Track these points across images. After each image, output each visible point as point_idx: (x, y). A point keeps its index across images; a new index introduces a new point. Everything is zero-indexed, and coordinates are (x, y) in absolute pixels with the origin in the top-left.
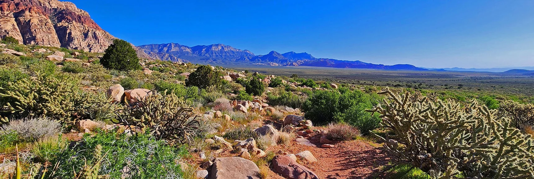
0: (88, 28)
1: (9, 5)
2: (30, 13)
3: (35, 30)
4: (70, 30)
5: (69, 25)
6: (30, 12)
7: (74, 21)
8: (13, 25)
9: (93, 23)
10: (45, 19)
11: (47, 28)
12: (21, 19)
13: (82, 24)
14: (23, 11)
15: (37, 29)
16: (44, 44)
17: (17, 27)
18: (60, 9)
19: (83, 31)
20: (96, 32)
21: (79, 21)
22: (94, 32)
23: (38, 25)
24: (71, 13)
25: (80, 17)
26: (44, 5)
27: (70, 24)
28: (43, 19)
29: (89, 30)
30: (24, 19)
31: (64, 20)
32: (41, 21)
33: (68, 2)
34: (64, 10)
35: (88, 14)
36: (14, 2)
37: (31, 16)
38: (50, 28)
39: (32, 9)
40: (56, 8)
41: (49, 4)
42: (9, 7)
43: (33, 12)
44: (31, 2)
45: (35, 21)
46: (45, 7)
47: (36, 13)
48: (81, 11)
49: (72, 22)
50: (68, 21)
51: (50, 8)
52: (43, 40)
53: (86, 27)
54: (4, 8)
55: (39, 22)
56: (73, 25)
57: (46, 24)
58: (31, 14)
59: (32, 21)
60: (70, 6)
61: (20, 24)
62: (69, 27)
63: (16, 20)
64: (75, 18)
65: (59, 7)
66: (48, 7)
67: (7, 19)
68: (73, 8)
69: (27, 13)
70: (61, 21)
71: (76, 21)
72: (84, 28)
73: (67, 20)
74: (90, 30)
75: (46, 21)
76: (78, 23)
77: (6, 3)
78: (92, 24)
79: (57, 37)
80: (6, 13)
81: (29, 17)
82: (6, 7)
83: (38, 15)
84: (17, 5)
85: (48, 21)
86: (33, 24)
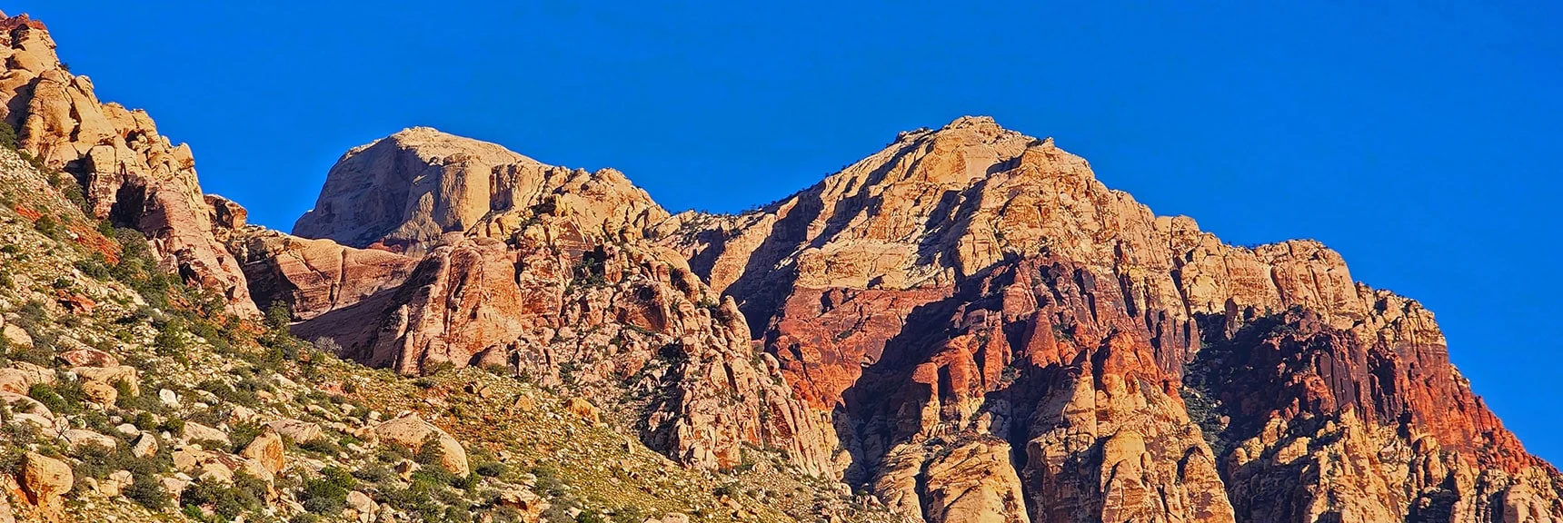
0: (1444, 459)
1: (983, 349)
2: (1101, 394)
4: (1332, 496)
5: (1323, 455)
6: (1098, 384)
7: (1349, 417)
9: (1461, 408)
10: (1177, 422)
11: (1186, 501)
12: (1052, 448)
13: (1403, 433)
14: (1058, 380)
15: (1140, 513)
17: (1024, 514)
18: (1249, 312)
19: (1408, 490)
20: (1511, 498)
21: (1379, 409)
22: (1499, 498)
23: (1145, 479)
24: (1323, 341)
25: (1383, 370)
26: (1148, 300)
27: (1330, 439)
28: (1166, 427)
29: (1450, 481)
30: (1066, 444)
31: (1282, 414)
32: (1155, 446)
33: (1298, 246)
34: (1271, 323)
35: (1431, 326)
36: (1004, 319)
37: (1103, 415)
38: (1207, 499)
39: (1113, 362)
40: (1219, 308)
41: (1181, 288)
42: (981, 364)
43: (1116, 377)
44: (1092, 298)
45: (1127, 452)
46: (1155, 321)
47: (1132, 391)
48: (1381, 306)
49: (1337, 420)
50: (1309, 416)
51: (1183, 318)
53: (1435, 458)
54: (961, 378)
55: (1148, 457)
56: (1346, 451)
57: (1182, 464)
58: (1103, 402)
59: (1111, 457)
60: (1305, 281)
61: (1038, 488)
62: (1323, 472)
63: (1019, 460)
64: (1357, 385)
65: (1237, 301)
66: (1172, 312)
67: (974, 460)
68: (1329, 290)
69: (1085, 394)
70: (1257, 429)
71: (1361, 411)
72: (1413, 467)
73: (1304, 406)
74: (1467, 474)
75: (1187, 442)
76: (1374, 427)
77: (965, 332)
78: (1455, 414)
80: (968, 407)
81: (1094, 429)
82: (968, 369)
83: (1142, 403)
84: (1020, 333)
85: (1197, 437)
86: (1117, 483)
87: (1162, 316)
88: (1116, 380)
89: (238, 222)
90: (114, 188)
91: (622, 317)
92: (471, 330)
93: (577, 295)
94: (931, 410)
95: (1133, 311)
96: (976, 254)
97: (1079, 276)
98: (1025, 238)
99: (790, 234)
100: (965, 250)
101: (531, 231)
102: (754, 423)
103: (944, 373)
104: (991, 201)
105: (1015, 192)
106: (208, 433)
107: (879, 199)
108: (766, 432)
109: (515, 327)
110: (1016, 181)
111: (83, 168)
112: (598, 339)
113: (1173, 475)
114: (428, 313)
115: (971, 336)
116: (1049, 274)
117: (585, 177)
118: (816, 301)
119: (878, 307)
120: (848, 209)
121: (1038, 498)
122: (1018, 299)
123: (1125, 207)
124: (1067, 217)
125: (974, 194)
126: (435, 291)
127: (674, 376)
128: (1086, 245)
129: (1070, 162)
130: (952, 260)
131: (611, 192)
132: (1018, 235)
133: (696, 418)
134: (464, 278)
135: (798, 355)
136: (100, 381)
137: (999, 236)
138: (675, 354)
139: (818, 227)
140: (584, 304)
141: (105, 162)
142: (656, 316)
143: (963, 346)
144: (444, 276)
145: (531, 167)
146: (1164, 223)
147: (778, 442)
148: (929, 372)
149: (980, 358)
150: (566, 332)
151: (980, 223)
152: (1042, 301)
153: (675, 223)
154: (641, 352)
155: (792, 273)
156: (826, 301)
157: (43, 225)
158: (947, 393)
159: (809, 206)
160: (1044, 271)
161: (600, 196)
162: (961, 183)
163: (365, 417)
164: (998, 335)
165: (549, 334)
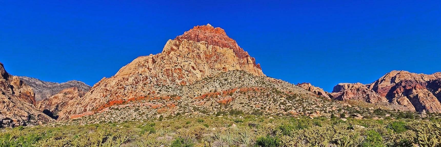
1: (400, 89)
3: (423, 102)
6: (415, 90)
8: (408, 101)
10: (426, 91)
11: (430, 98)
12: (411, 96)
14: (411, 90)
15: (424, 100)
16: (433, 110)
17: (410, 102)
18: (433, 80)
23: (424, 97)
26: (419, 81)
30: (413, 95)
32: (425, 94)
33: (436, 73)
34: (436, 80)
37: (417, 92)
38: (433, 97)
39: (416, 87)
40: (429, 80)
41: (423, 79)
42: (401, 90)
44: (412, 82)
45: (421, 95)
46: (421, 83)
47: (420, 89)
52: (431, 107)
54: (399, 92)
55: (424, 95)
57: (428, 95)
58: (417, 91)
59: (419, 96)
60: (439, 76)
63: (408, 98)
65: (431, 79)
66: (423, 82)
67: (402, 98)
69: (414, 91)
70: (437, 90)
75: (428, 93)
77: (398, 88)
79: (439, 102)
80: (400, 94)
81: (416, 94)
82: (399, 91)
83: (422, 90)
84: (404, 87)
85: (429, 92)
86: (420, 98)
87: (421, 82)
88: (418, 89)
89: (327, 93)
90: (318, 92)
91: (362, 93)
92: (349, 97)
93: (357, 92)
94: (396, 95)
95: (418, 83)
96: (397, 81)
97: (410, 81)
98: (403, 79)
99: (377, 84)
100: (396, 81)
101: (352, 88)
102: (377, 99)
103: (396, 92)
104: (397, 77)
105: (400, 76)
106: (329, 107)
107: (385, 79)
108: (379, 100)
109: (353, 96)
110: (400, 75)
111: (315, 92)
112: (360, 95)
113: (428, 96)
114: (344, 96)
115: (399, 88)
116: (406, 81)
117: (356, 84)
118: (381, 88)
119: (388, 88)
120: (382, 81)
121: (411, 100)
122: (403, 84)
123: (414, 74)
124: (407, 76)
125: (395, 77)
126: (345, 94)
127: (368, 97)
128: (410, 78)
129: (406, 72)
130: (394, 82)
131: (358, 84)
132: (401, 79)
133: (371, 99)
134: (347, 93)
135: (380, 93)
136: (320, 105)
137: (399, 79)
138: (368, 95)
139: (379, 82)
140: (358, 93)
141: (316, 91)
142: (365, 93)
143: (398, 89)
144: (345, 93)
145: (350, 84)
146: (419, 74)
147: (380, 100)
148: (395, 92)
149: (400, 90)
150: (357, 95)
151: (397, 79)
152: (406, 84)
153: (365, 85)
154: (365, 95)
155: (378, 87)
156: (382, 88)
157: (313, 96)
158: (397, 93)
159: (378, 81)
160: (405, 81)
161: (357, 85)
162: (394, 76)
163: (341, 104)
164: (402, 87)
165: (356, 96)
